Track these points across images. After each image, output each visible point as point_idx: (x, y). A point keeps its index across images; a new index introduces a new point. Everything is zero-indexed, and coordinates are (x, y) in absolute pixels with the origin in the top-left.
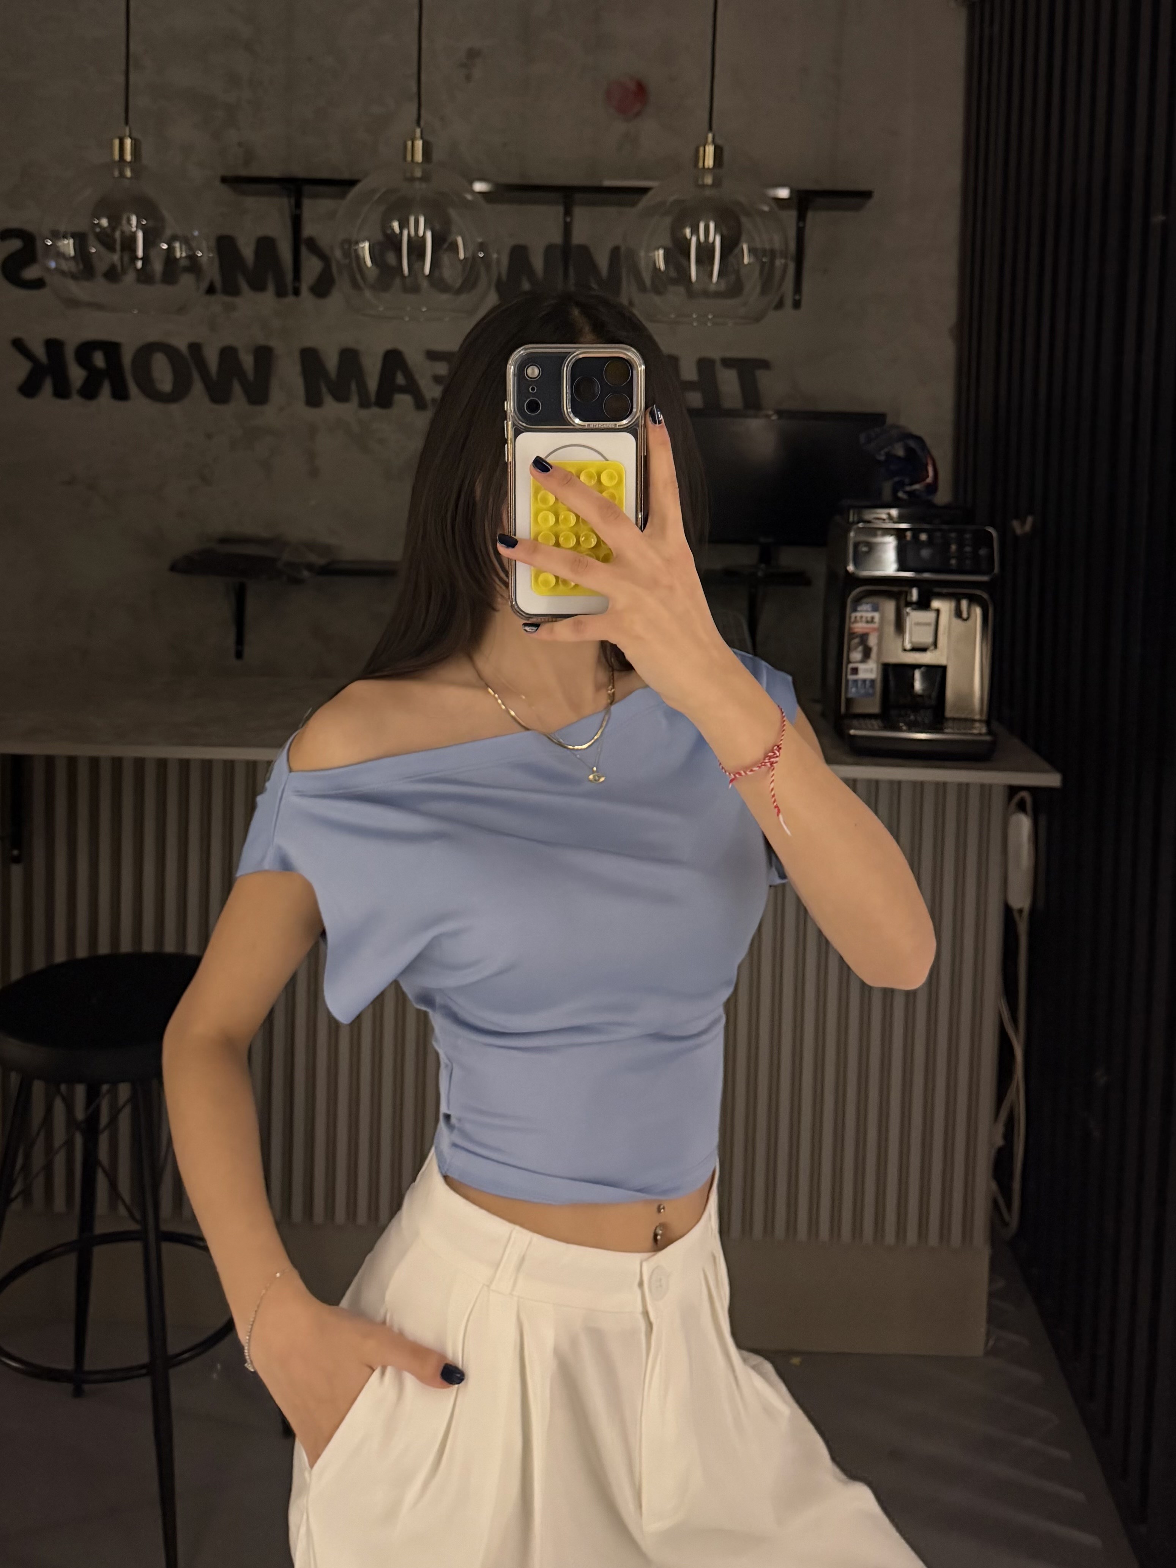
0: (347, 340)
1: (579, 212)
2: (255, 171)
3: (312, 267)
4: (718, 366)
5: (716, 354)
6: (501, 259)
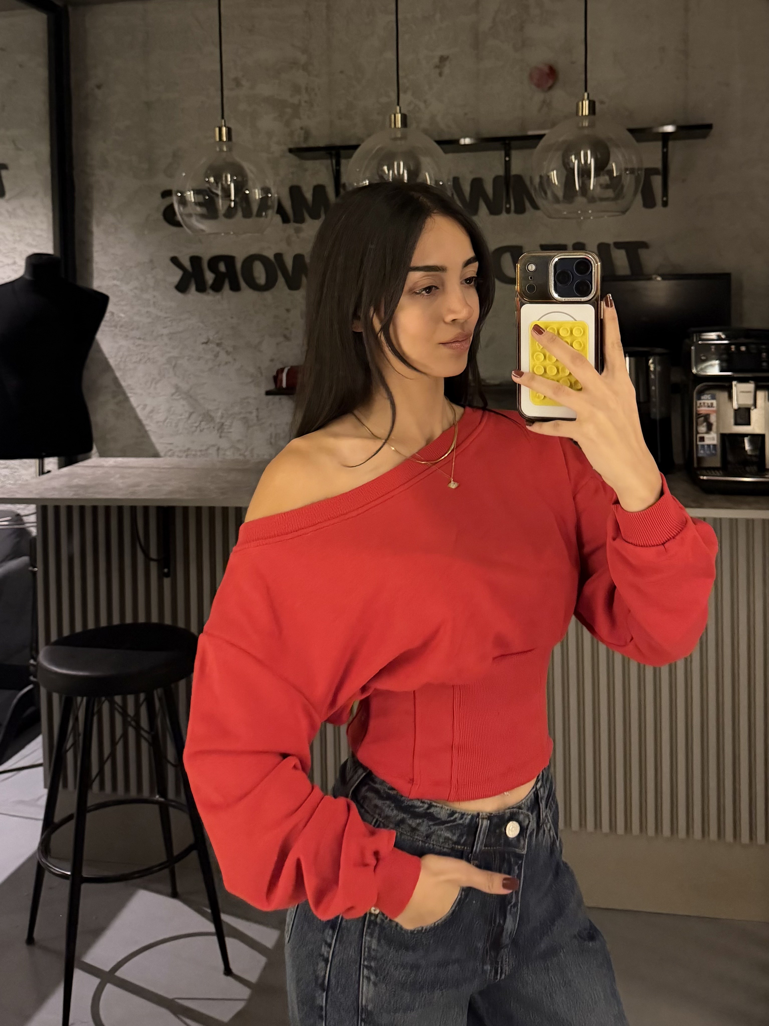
1: (515, 154)
2: (311, 143)
4: (612, 247)
5: (609, 241)
6: (466, 186)
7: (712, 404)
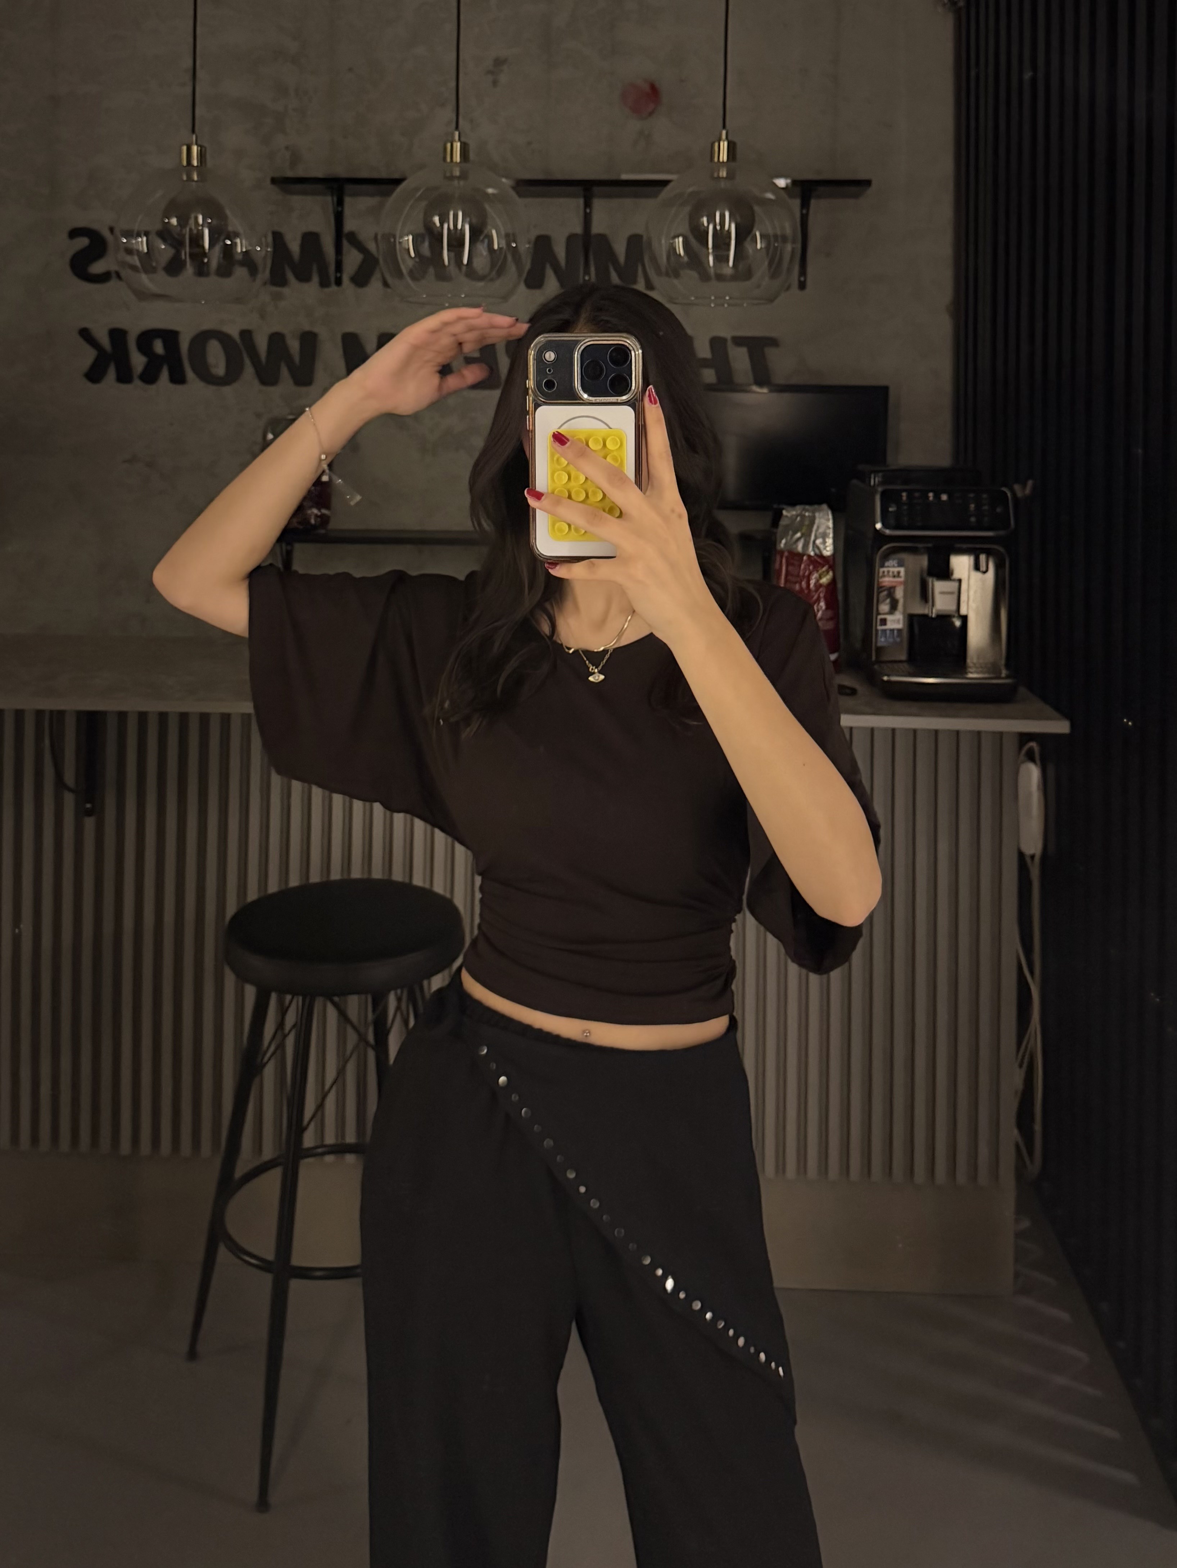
0: (385, 325)
1: (599, 204)
2: (302, 171)
3: (353, 258)
4: (730, 344)
5: (728, 334)
6: (526, 247)
7: (899, 573)
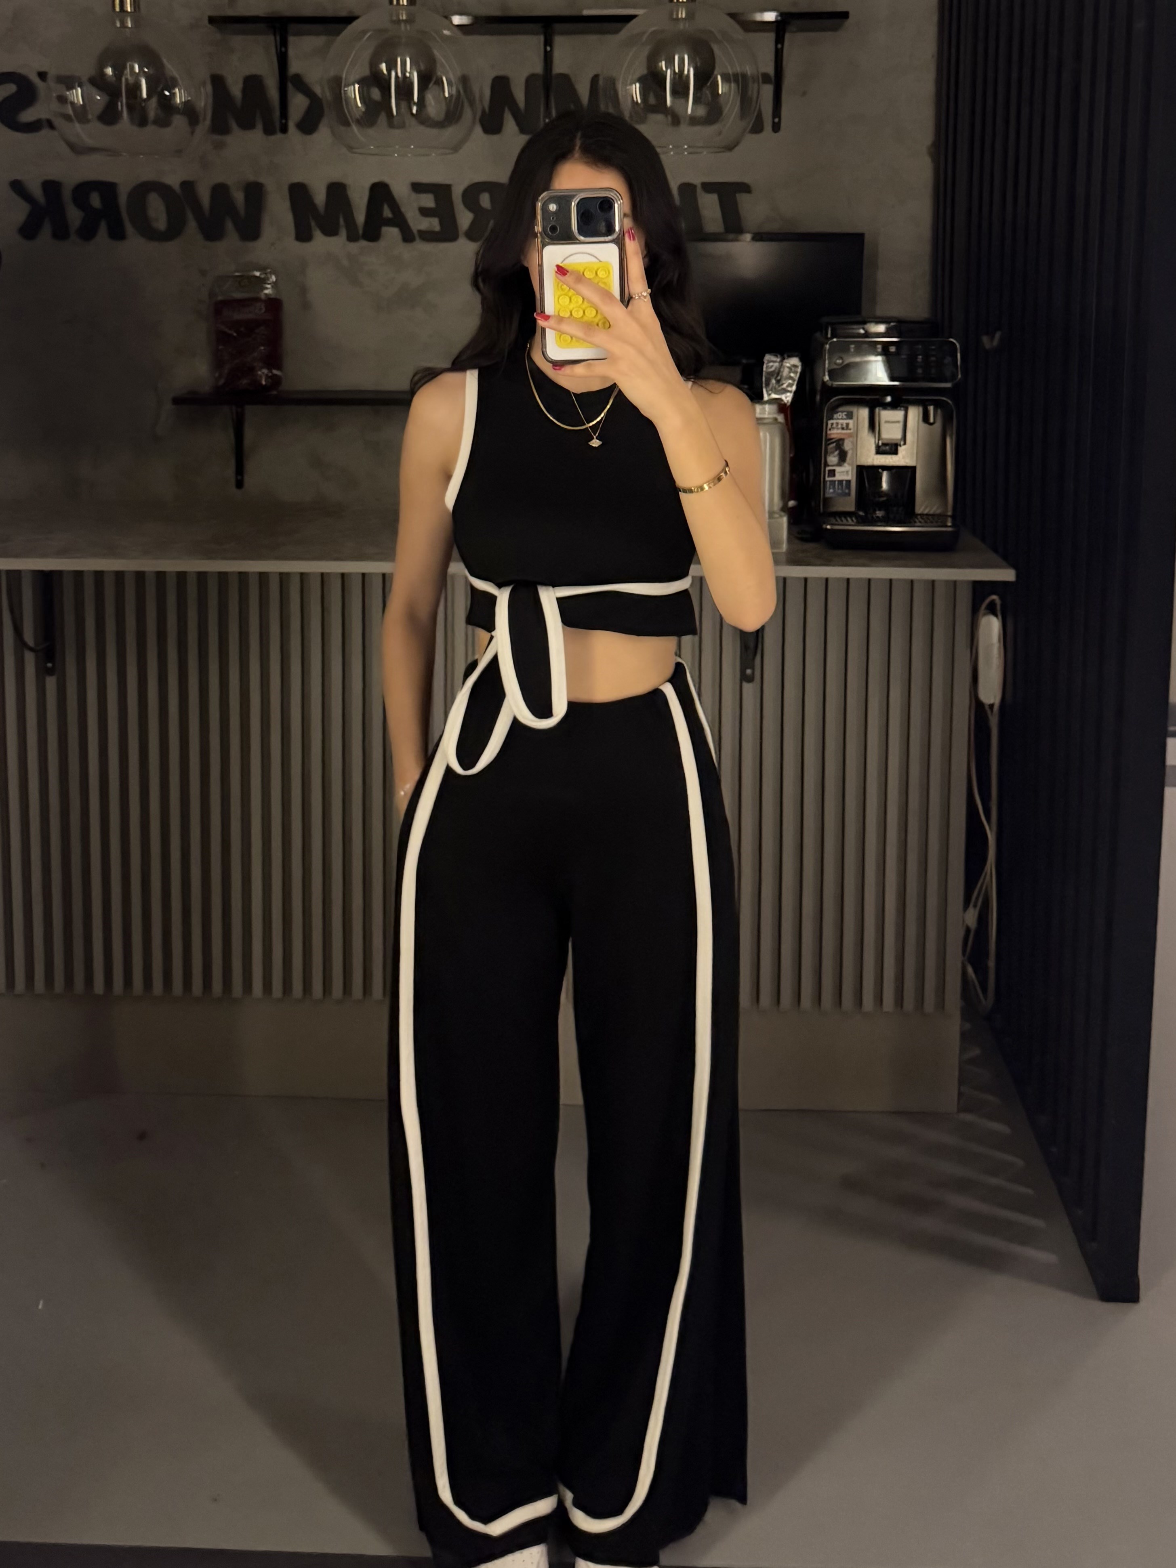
0: (335, 174)
1: (560, 42)
2: (241, 10)
3: (298, 103)
4: (699, 190)
5: (697, 180)
6: (483, 90)
7: (848, 425)
